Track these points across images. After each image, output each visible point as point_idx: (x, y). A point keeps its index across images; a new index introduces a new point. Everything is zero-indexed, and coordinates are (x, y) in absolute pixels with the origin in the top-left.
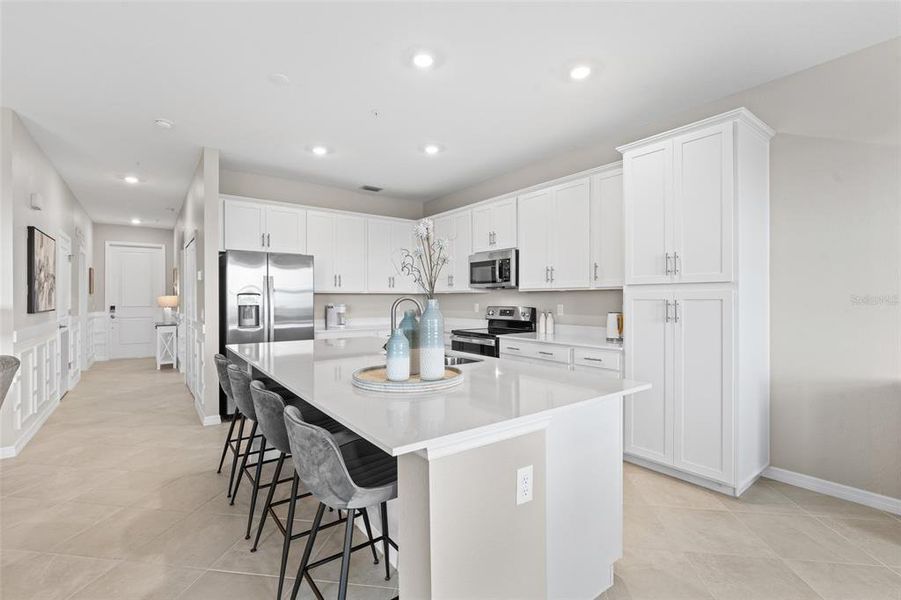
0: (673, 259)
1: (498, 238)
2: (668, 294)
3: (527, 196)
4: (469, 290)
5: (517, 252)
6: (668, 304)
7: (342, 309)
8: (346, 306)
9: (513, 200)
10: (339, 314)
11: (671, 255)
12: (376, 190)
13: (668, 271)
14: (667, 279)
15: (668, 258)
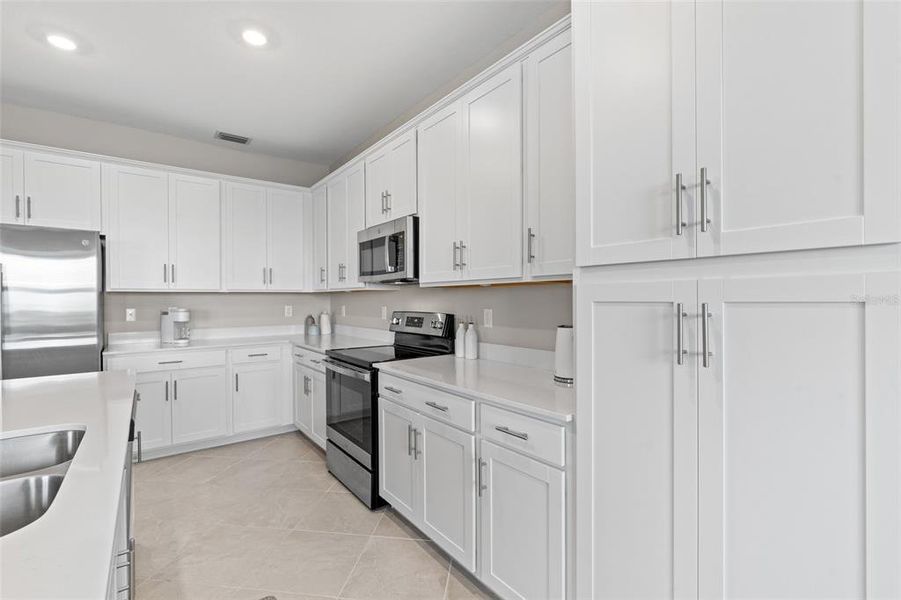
0: (696, 193)
1: (393, 202)
2: (679, 287)
3: (429, 122)
4: (361, 286)
5: (416, 221)
6: (680, 315)
7: (182, 317)
8: (189, 311)
9: (411, 134)
10: (177, 323)
11: (690, 178)
12: (243, 141)
13: (680, 226)
14: (678, 247)
15: (680, 188)
